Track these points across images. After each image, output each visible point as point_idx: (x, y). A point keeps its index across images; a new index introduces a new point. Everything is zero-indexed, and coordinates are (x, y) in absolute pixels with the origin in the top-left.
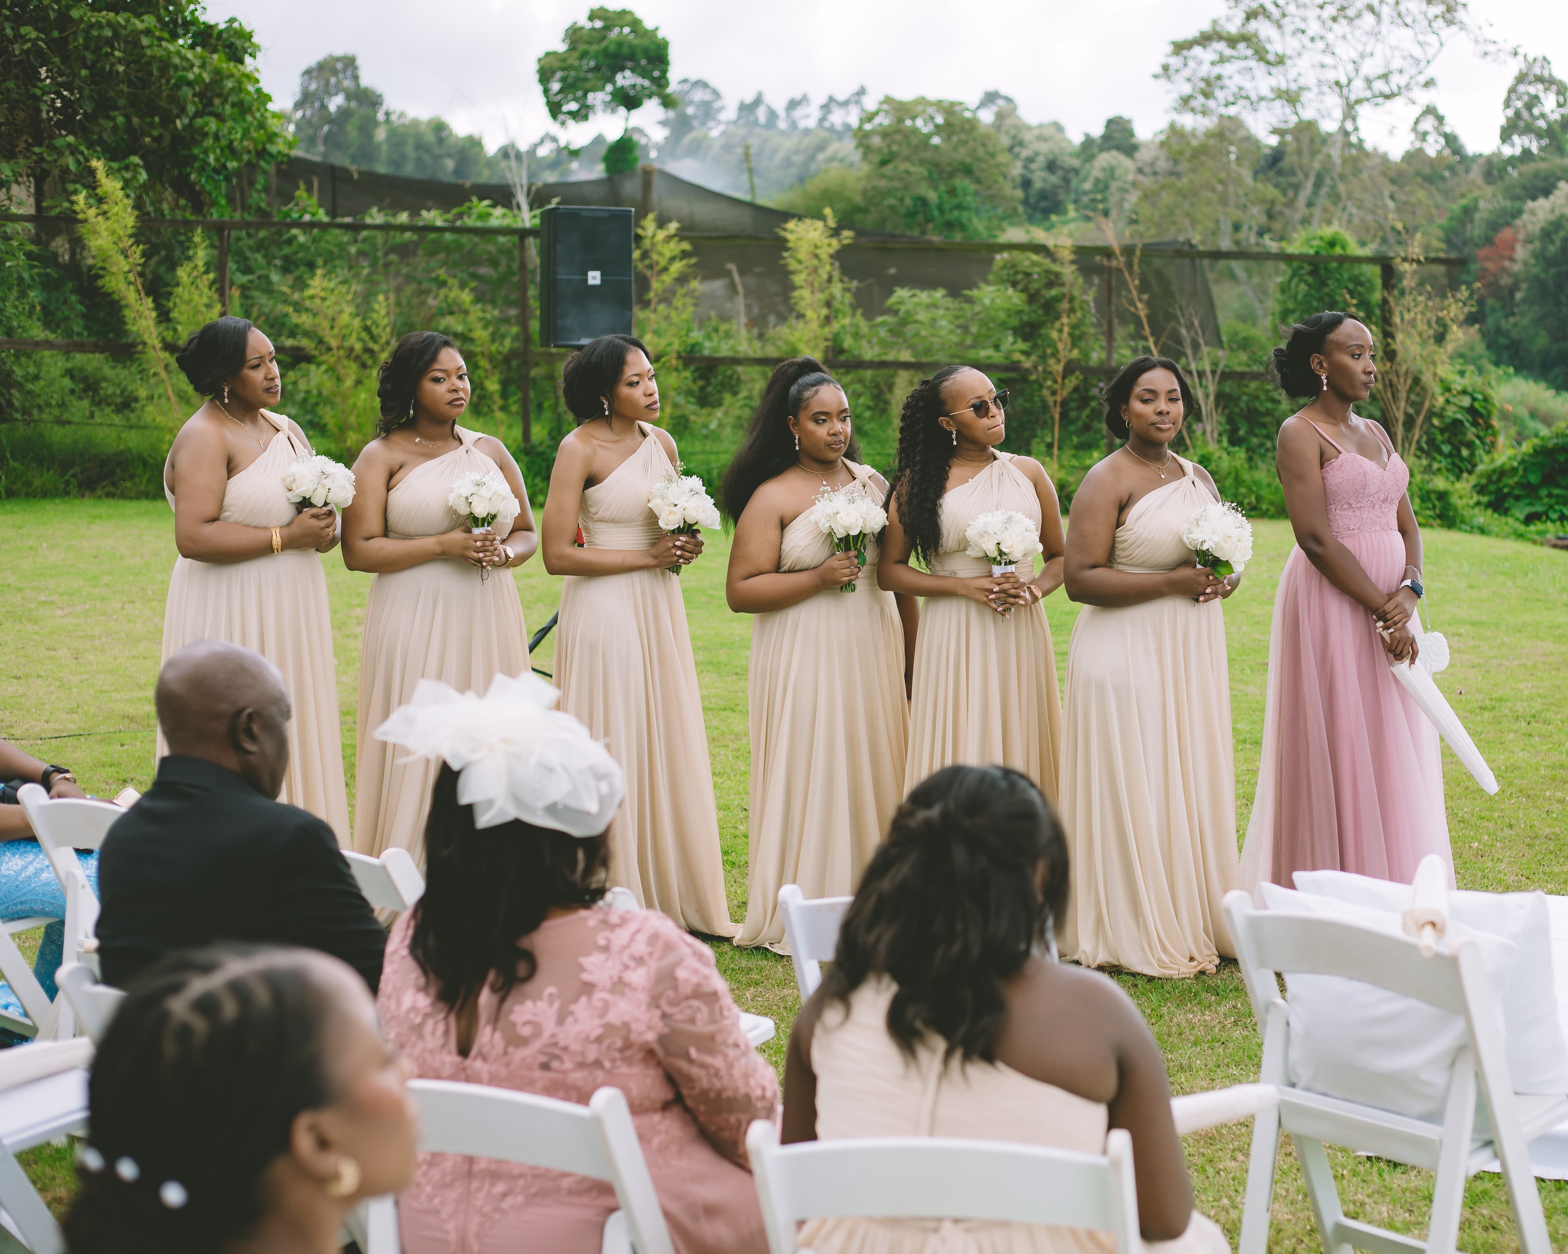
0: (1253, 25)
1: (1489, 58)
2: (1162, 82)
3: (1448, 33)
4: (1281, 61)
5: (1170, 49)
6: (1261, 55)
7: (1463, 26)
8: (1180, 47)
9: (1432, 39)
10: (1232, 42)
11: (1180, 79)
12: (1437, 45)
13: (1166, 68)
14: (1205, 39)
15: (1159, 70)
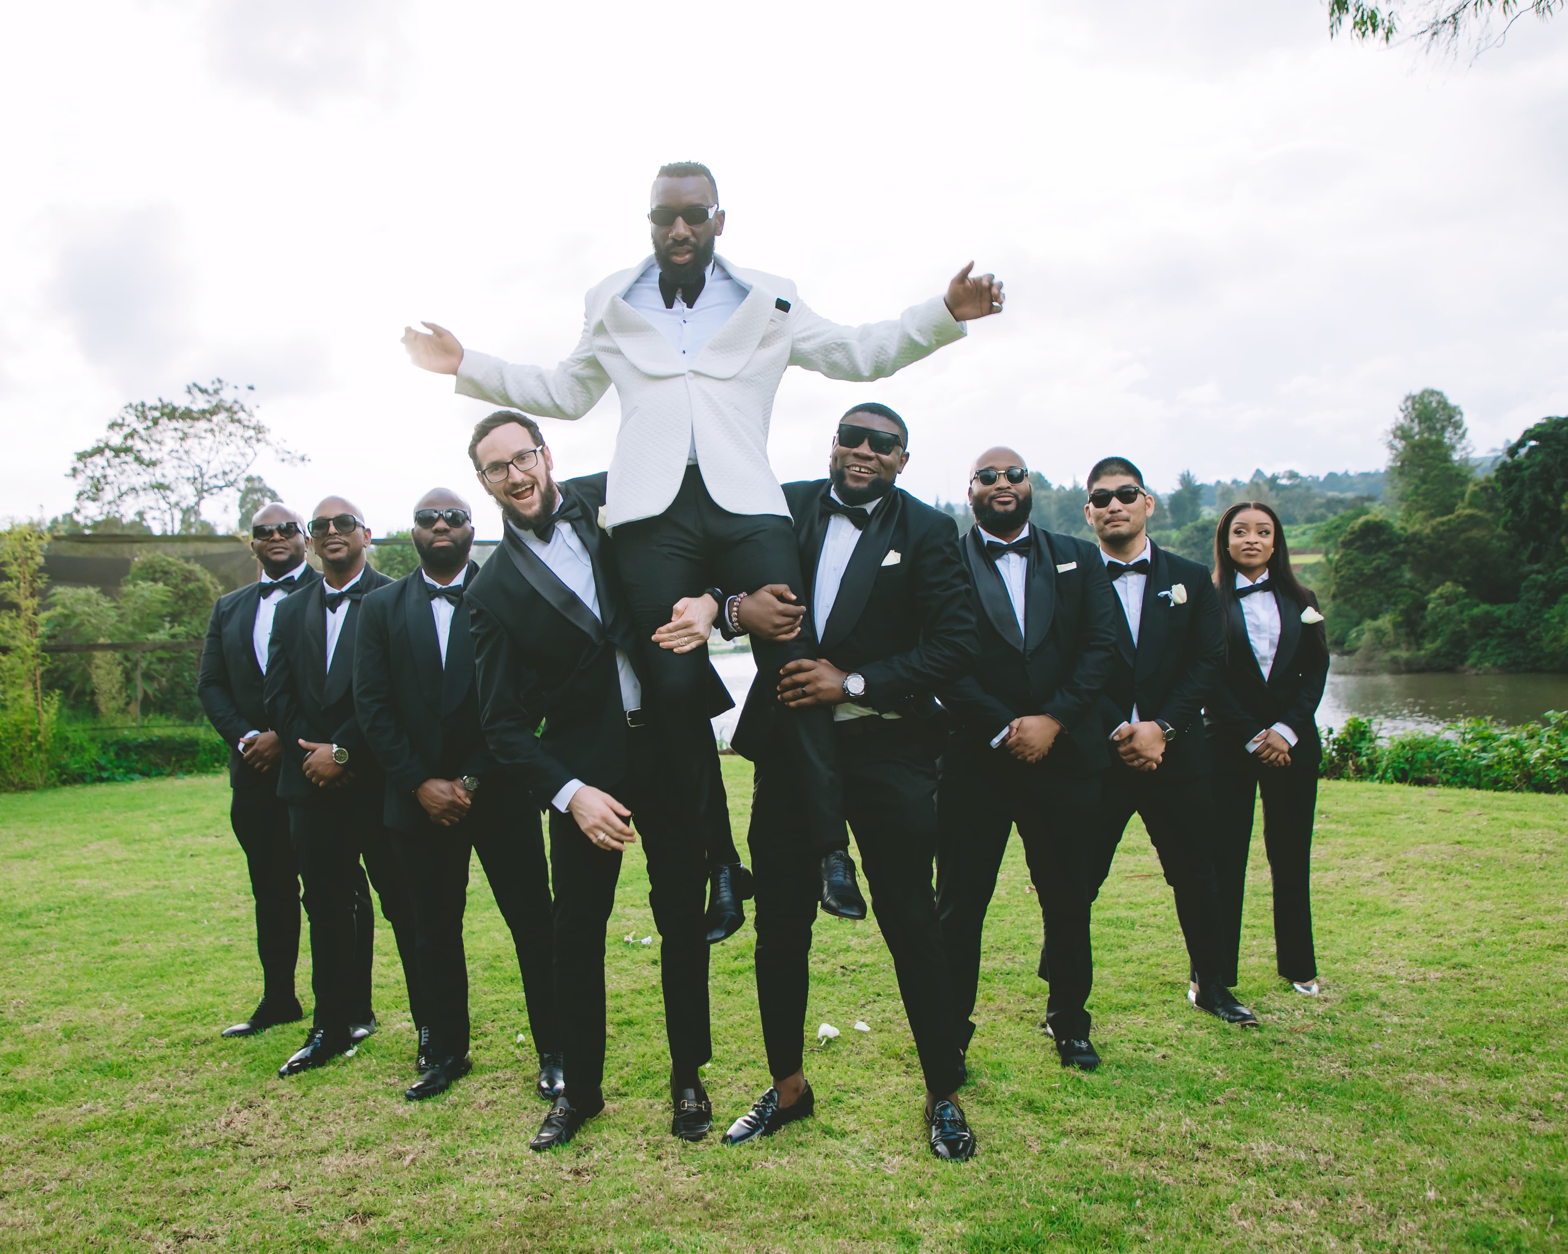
0: (130, 442)
1: (286, 463)
2: (72, 479)
3: (258, 447)
4: (153, 464)
5: (75, 458)
6: (139, 460)
7: (268, 443)
8: (82, 456)
9: (249, 451)
10: (117, 452)
11: (81, 478)
12: (252, 455)
13: (75, 470)
14: (99, 451)
15: (70, 472)
